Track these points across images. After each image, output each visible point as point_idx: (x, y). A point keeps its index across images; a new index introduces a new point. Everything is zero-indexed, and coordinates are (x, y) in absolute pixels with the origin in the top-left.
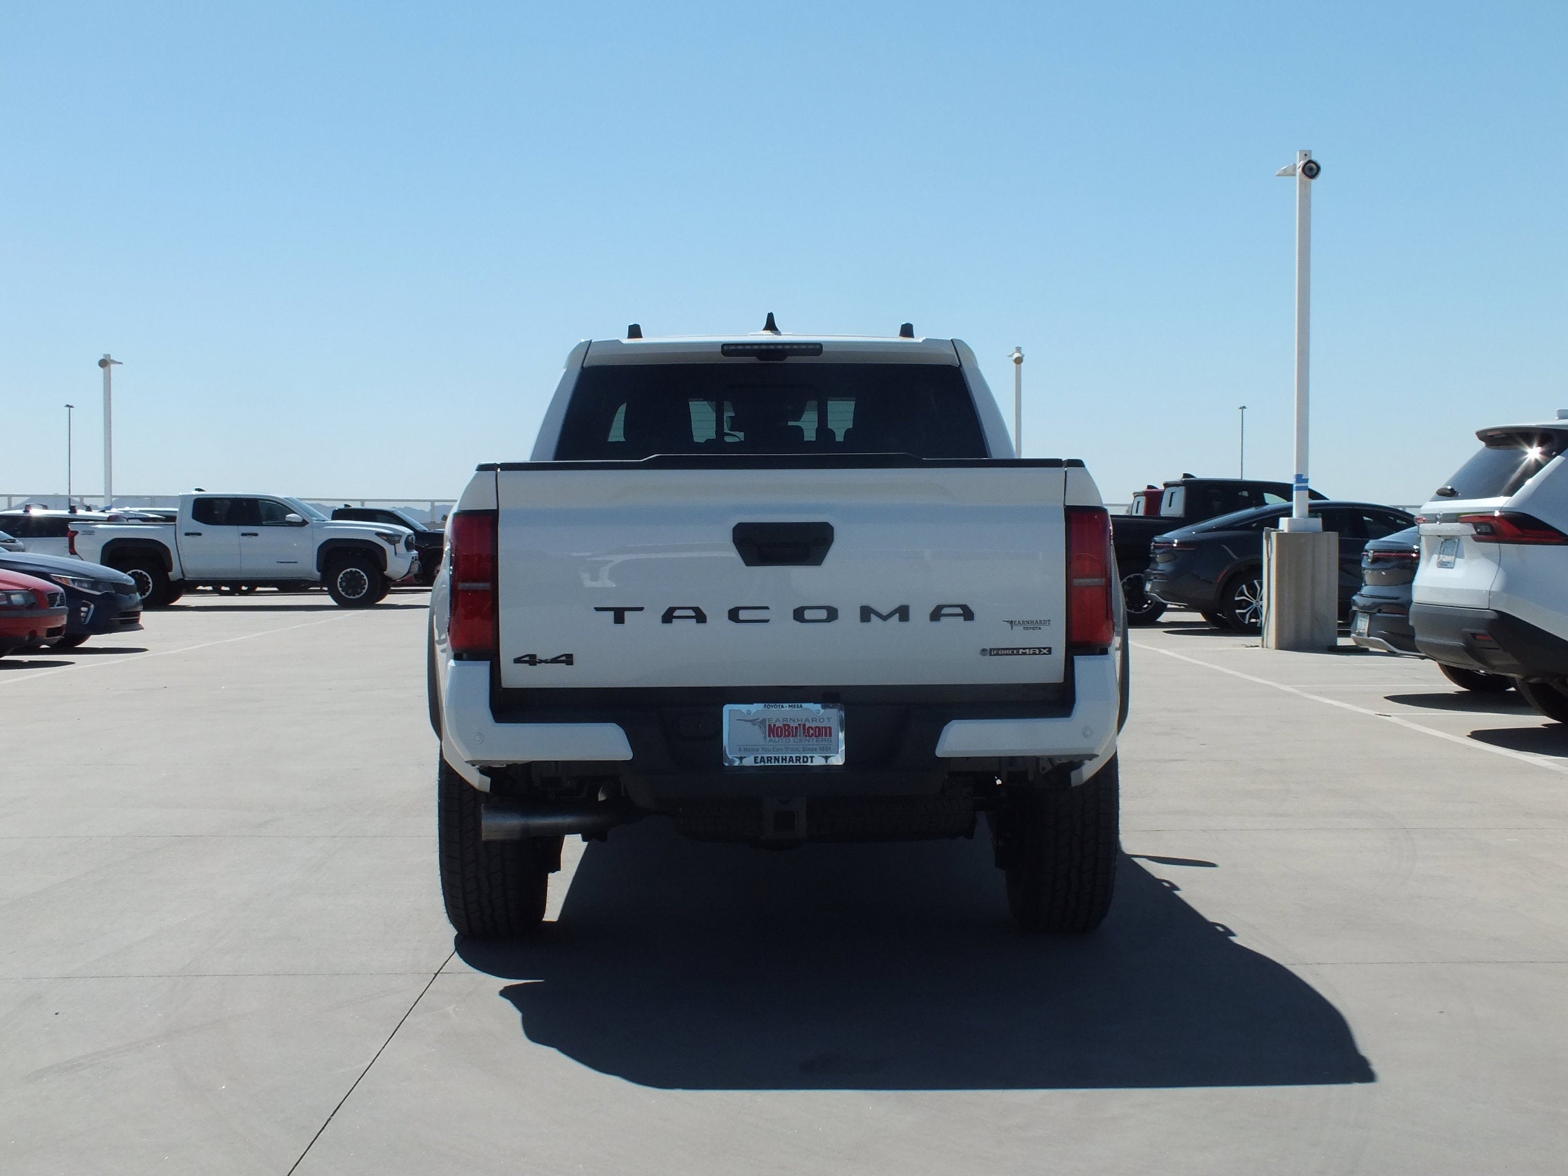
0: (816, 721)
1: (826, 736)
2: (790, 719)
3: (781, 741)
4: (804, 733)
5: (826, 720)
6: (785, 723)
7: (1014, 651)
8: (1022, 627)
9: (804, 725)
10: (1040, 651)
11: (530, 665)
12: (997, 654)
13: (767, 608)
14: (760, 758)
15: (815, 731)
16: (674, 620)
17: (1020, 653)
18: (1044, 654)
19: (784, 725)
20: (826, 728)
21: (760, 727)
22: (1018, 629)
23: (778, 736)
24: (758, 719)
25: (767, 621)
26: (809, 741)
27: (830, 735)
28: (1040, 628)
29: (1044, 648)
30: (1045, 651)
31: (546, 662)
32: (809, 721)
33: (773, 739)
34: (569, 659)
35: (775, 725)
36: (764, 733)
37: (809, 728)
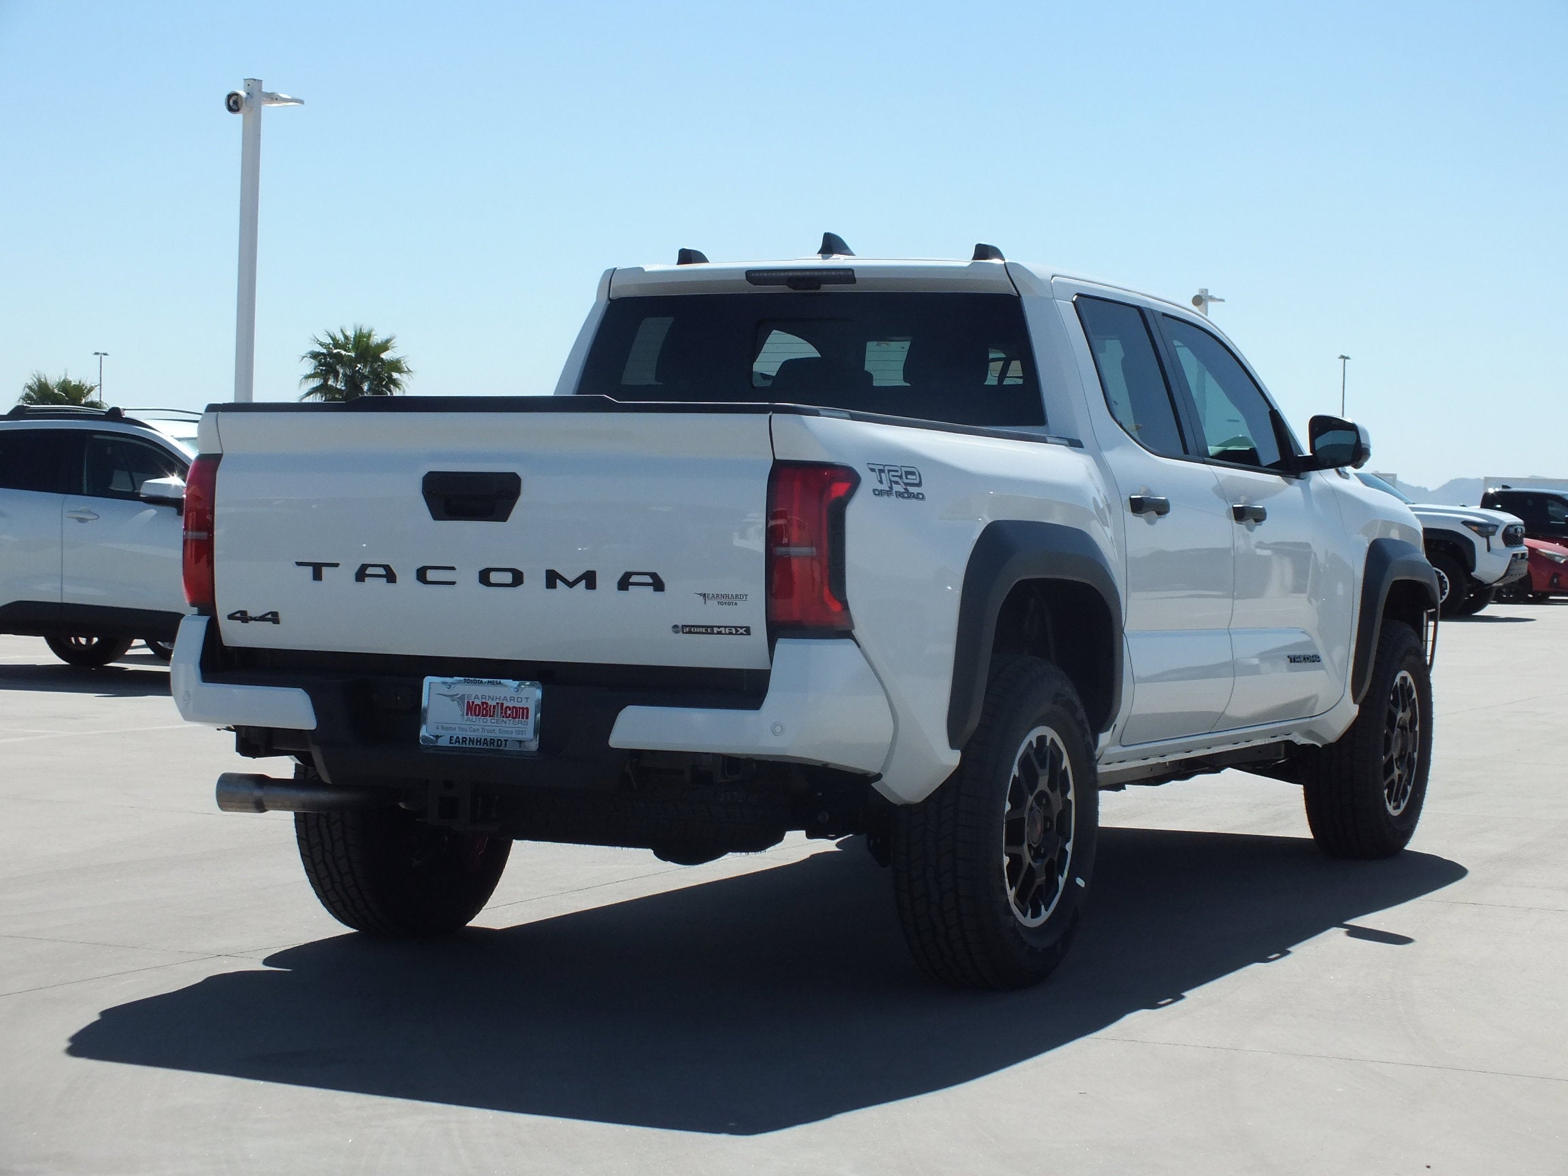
0: (514, 700)
1: (523, 718)
2: (489, 696)
3: (478, 720)
4: (502, 713)
5: (524, 700)
6: (484, 700)
7: (708, 630)
8: (716, 602)
9: (502, 704)
10: (737, 631)
11: (242, 622)
12: (690, 632)
13: (453, 568)
14: (455, 737)
15: (512, 712)
16: (366, 578)
17: (715, 632)
18: (742, 634)
19: (483, 703)
20: (523, 708)
21: (459, 704)
22: (712, 603)
23: (476, 716)
24: (457, 694)
25: (453, 583)
26: (506, 723)
27: (527, 718)
28: (736, 604)
29: (741, 628)
30: (742, 631)
31: (255, 619)
32: (507, 700)
33: (471, 718)
34: (274, 618)
35: (473, 702)
36: (462, 710)
37: (507, 707)
